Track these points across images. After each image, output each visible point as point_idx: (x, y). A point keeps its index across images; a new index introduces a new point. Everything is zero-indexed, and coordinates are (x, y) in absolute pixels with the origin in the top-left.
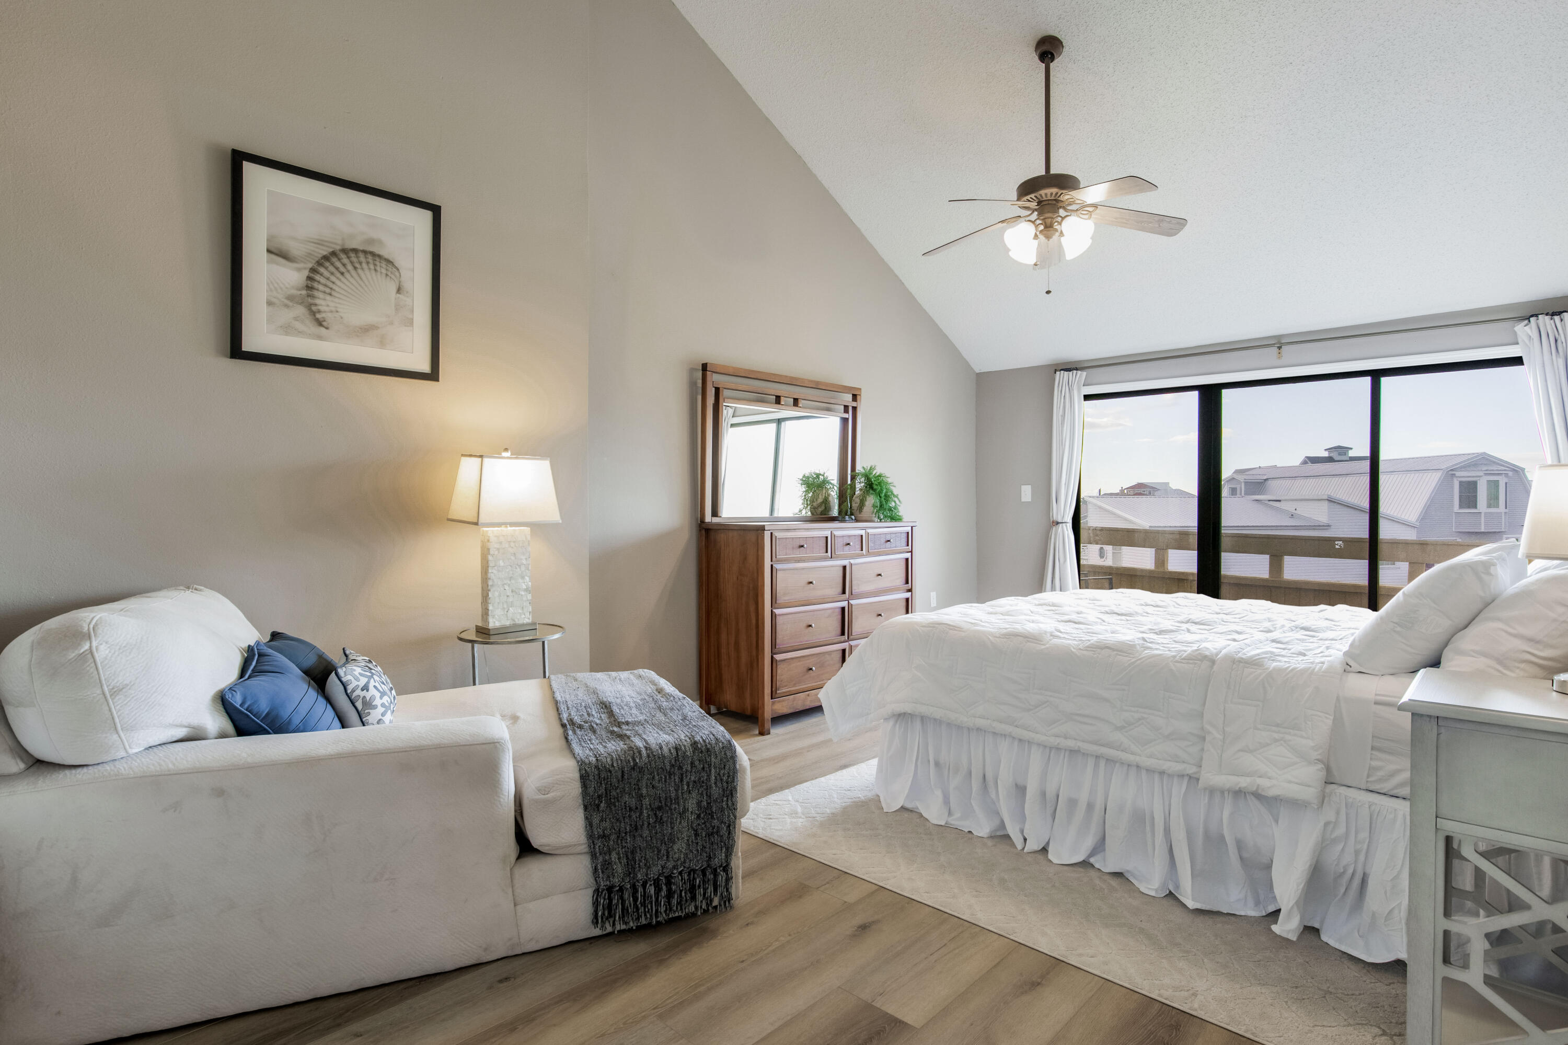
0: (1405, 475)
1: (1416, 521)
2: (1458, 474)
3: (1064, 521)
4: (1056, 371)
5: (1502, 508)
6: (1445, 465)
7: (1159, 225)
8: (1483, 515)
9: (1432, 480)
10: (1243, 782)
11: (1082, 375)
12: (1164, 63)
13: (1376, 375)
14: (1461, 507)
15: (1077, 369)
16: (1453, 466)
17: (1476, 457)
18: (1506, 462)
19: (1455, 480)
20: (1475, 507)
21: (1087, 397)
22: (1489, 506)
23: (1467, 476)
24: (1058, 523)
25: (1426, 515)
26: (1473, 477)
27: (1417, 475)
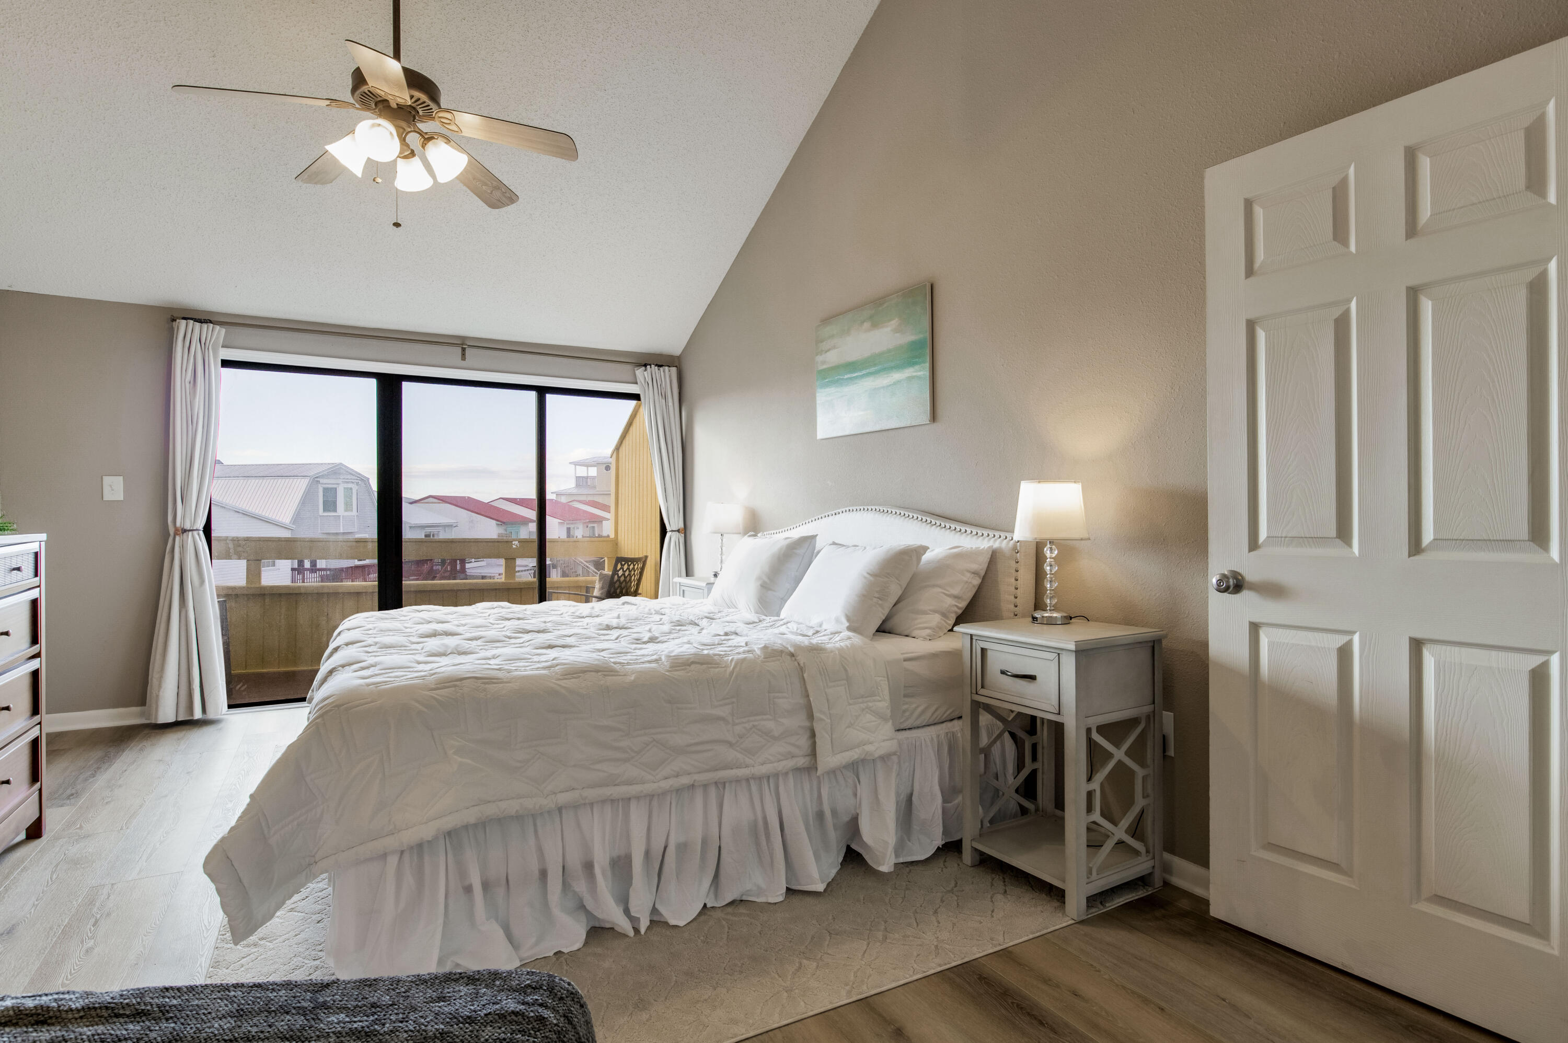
0: (276, 480)
1: (290, 523)
2: (322, 481)
3: (195, 528)
4: (174, 320)
5: (354, 513)
6: (312, 473)
7: (492, 191)
8: (341, 518)
9: (301, 485)
10: (854, 755)
11: (220, 332)
12: (508, 16)
13: (542, 391)
14: (325, 510)
15: (211, 322)
16: (317, 474)
17: (336, 466)
18: (356, 472)
19: (320, 486)
20: (335, 511)
21: (226, 363)
22: (346, 510)
23: (328, 482)
24: (185, 531)
25: (297, 518)
26: (334, 484)
27: (287, 480)
